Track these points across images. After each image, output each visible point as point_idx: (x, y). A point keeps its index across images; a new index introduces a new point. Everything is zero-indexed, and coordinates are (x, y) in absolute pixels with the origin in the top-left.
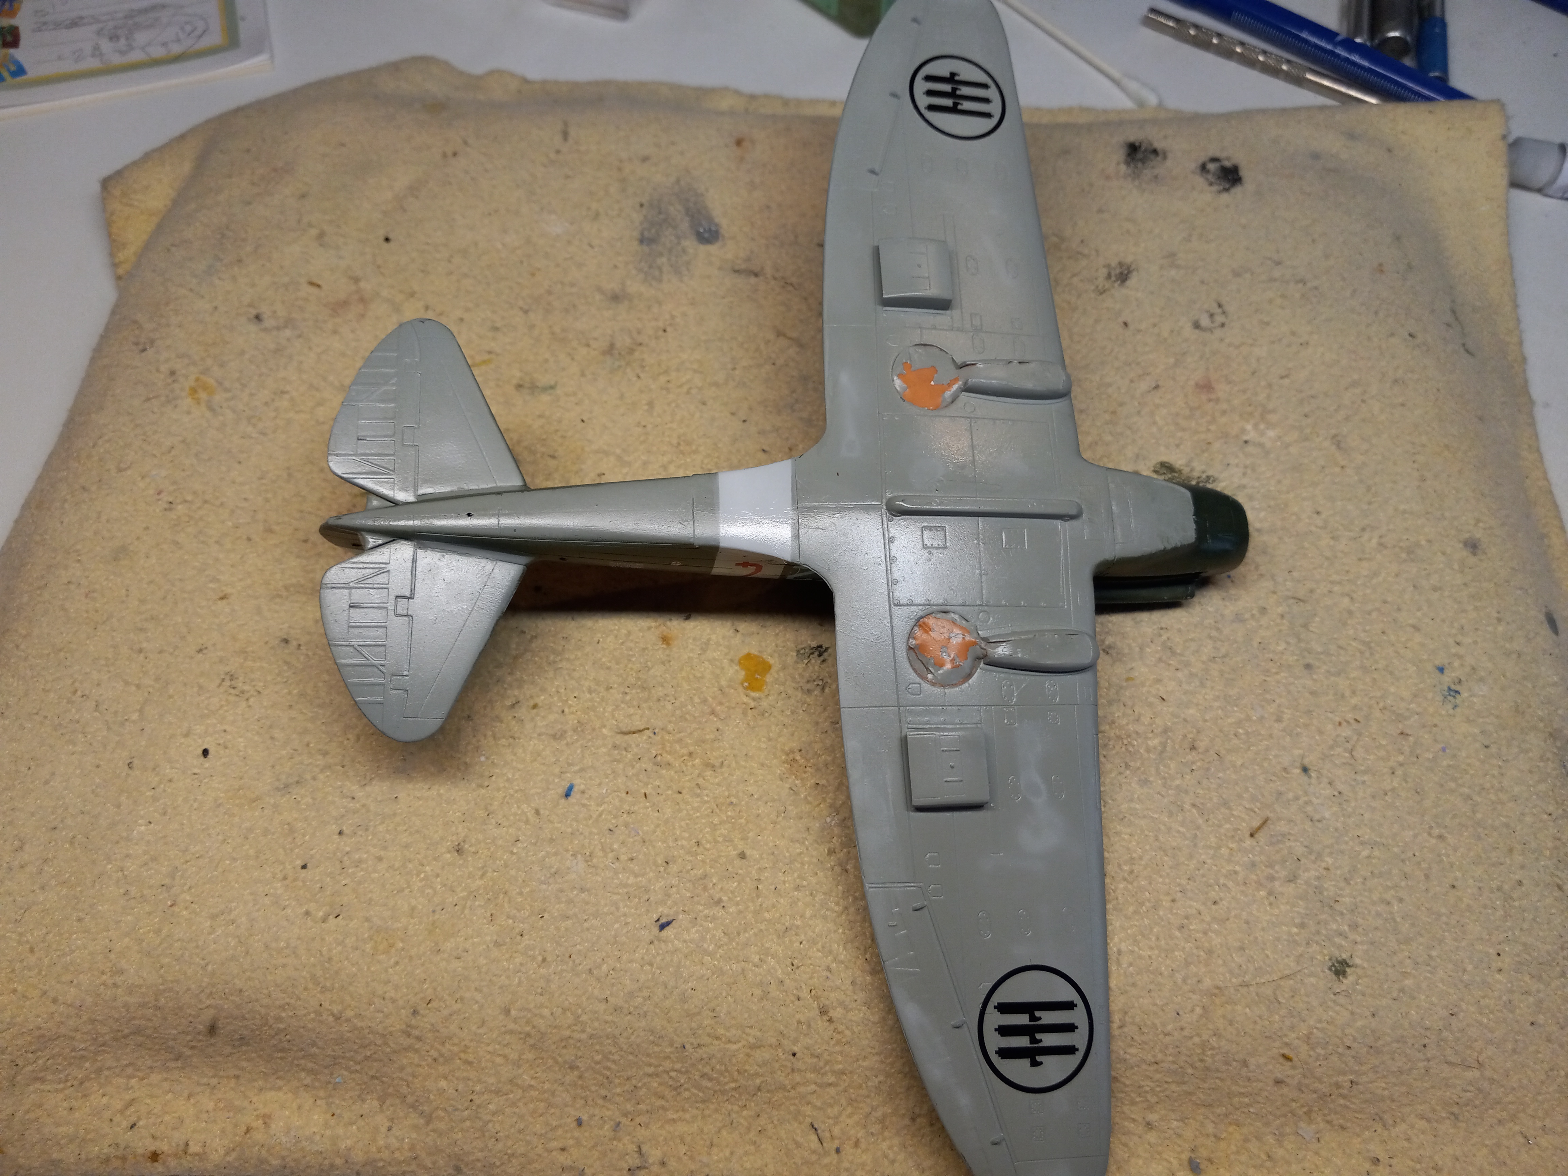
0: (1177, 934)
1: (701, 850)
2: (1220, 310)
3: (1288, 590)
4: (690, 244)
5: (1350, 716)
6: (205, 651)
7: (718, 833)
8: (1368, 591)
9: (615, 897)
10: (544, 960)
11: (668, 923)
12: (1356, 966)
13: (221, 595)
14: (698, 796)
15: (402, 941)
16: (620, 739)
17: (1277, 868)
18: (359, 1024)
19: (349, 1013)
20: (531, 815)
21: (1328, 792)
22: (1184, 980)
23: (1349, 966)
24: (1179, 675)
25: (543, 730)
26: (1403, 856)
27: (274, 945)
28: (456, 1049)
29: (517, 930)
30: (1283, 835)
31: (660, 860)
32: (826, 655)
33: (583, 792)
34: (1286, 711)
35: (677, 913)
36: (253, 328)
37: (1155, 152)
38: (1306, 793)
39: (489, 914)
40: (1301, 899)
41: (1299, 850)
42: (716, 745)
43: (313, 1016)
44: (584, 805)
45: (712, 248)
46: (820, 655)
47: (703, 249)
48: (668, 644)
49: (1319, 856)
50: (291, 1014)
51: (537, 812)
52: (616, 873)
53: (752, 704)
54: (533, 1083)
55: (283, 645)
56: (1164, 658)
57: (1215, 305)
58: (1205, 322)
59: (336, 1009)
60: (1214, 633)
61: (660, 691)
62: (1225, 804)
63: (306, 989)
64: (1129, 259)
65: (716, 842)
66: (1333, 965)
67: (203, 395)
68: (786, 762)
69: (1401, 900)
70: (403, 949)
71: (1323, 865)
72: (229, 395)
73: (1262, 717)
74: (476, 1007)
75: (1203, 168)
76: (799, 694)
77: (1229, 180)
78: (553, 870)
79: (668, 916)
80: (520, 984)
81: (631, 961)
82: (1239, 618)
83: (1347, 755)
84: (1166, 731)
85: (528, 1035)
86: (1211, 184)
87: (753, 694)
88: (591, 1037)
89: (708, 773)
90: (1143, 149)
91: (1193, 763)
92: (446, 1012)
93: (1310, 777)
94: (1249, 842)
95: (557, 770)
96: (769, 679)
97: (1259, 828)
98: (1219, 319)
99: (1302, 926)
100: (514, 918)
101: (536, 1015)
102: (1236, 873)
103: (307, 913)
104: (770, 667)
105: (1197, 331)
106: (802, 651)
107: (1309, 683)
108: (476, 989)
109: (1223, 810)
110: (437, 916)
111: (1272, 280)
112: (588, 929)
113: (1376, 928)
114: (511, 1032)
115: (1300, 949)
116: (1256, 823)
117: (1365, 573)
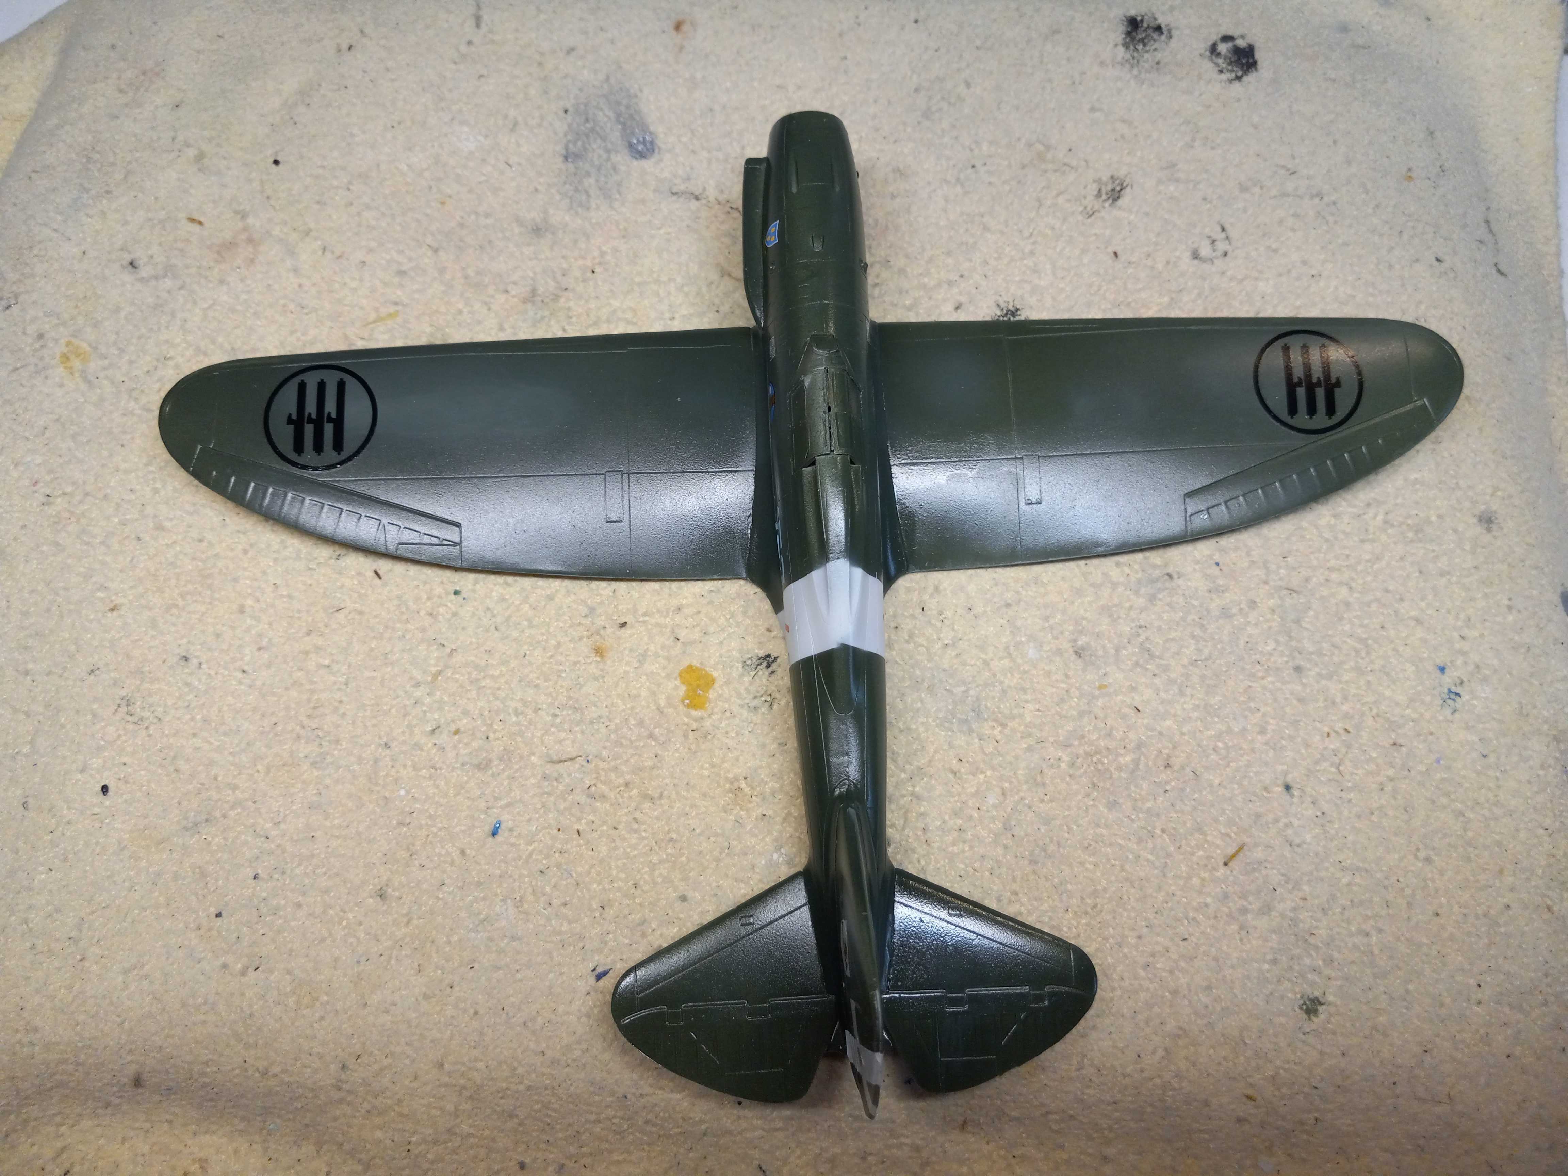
0: (1142, 973)
1: (639, 891)
2: (1223, 235)
3: (1281, 579)
4: (622, 159)
5: (1339, 726)
6: (97, 672)
7: (657, 873)
8: (1369, 578)
9: (549, 946)
10: (476, 1013)
11: (605, 973)
12: (1330, 1004)
13: (111, 606)
14: (636, 831)
15: (327, 994)
16: (550, 769)
17: (1250, 899)
18: (287, 1079)
19: (276, 1069)
20: (456, 854)
21: (1310, 812)
22: (1147, 1022)
23: (1321, 1004)
24: (1157, 681)
25: (467, 759)
26: (1386, 883)
27: (191, 1001)
28: (389, 1101)
29: (447, 982)
30: (1260, 863)
31: (595, 905)
32: (774, 666)
33: (511, 830)
34: (1271, 721)
35: (614, 962)
36: (127, 277)
37: (1158, 29)
38: (1287, 814)
39: (416, 964)
40: (1274, 931)
41: (1275, 877)
42: (655, 772)
43: (237, 1071)
44: (513, 845)
45: (647, 164)
46: (768, 666)
47: (637, 164)
48: (602, 656)
49: (1297, 885)
50: (215, 1069)
51: (463, 853)
52: (549, 919)
53: (694, 725)
54: (472, 1131)
55: (183, 663)
56: (1141, 661)
57: (1219, 229)
58: (1205, 251)
59: (262, 1065)
60: (1198, 632)
61: (593, 712)
62: (1199, 829)
63: (228, 1045)
64: (1122, 173)
65: (655, 883)
66: (1305, 1004)
67: (76, 364)
68: (730, 791)
69: (1380, 931)
70: (328, 1003)
71: (1300, 894)
72: (106, 362)
73: (1244, 729)
74: (407, 1062)
75: (1213, 49)
76: (745, 713)
77: (1243, 65)
78: (482, 917)
79: (605, 965)
80: (451, 1038)
81: (567, 1013)
82: (1225, 613)
83: (1333, 770)
84: (1139, 746)
85: (464, 1087)
86: (1221, 72)
87: (695, 713)
88: (529, 1088)
89: (647, 805)
90: (1145, 25)
91: (1167, 783)
92: (376, 1067)
93: (1292, 796)
94: (1222, 871)
95: (483, 805)
96: (712, 694)
97: (1234, 856)
98: (1221, 246)
99: (1274, 961)
100: (443, 969)
101: (470, 1069)
102: (1206, 905)
103: (225, 966)
104: (713, 681)
105: (1196, 262)
106: (749, 662)
107: (1299, 688)
108: (407, 1044)
109: (1197, 835)
110: (362, 968)
111: (1284, 195)
112: (521, 981)
113: (1353, 962)
114: (446, 1085)
115: (1270, 987)
116: (1231, 850)
117: (1367, 557)
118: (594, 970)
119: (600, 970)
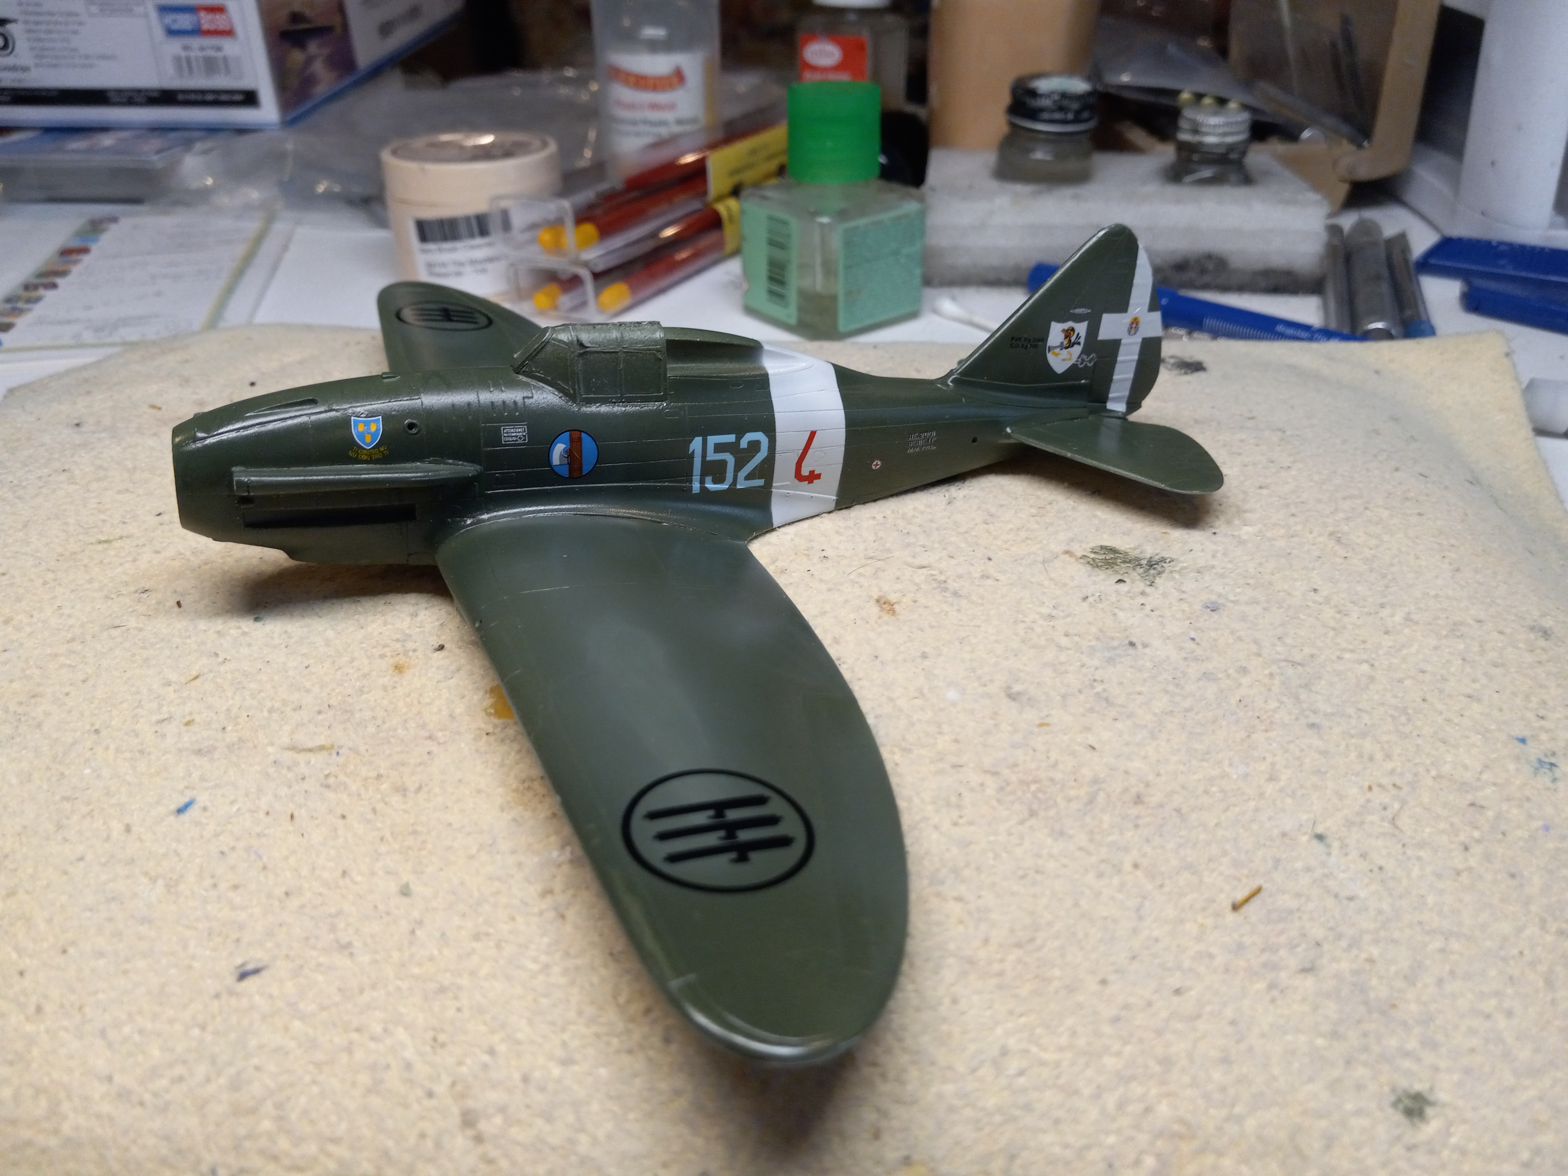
1: (345, 882)
3: (1278, 653)
5: (1385, 781)
7: (381, 864)
9: (188, 933)
11: (256, 971)
12: (1444, 1105)
14: (369, 822)
16: (286, 757)
17: (1282, 953)
20: (117, 831)
21: (1361, 865)
23: (1429, 1104)
24: (1119, 725)
25: (187, 746)
30: (1291, 912)
31: (279, 891)
33: (205, 809)
34: (1283, 770)
35: (275, 958)
36: (67, 431)
38: (1323, 865)
40: (1329, 998)
41: (1318, 932)
42: (420, 768)
44: (198, 823)
48: (401, 672)
49: (1354, 943)
51: (128, 829)
52: (205, 903)
53: (491, 730)
56: (1097, 708)
61: (367, 715)
62: (1190, 867)
65: (373, 874)
66: (1400, 1100)
68: (517, 790)
71: (1364, 956)
73: (1247, 775)
77: (1192, 369)
78: (112, 895)
79: (259, 961)
81: (173, 1021)
82: (1208, 677)
83: (1386, 824)
84: (1095, 781)
89: (396, 798)
91: (1138, 818)
93: (1329, 846)
94: (1231, 918)
97: (1247, 900)
102: (1211, 956)
107: (1317, 743)
109: (1186, 875)
112: (125, 973)
115: (1335, 1072)
116: (1240, 896)
117: (1389, 644)
118: (241, 965)
119: (250, 967)
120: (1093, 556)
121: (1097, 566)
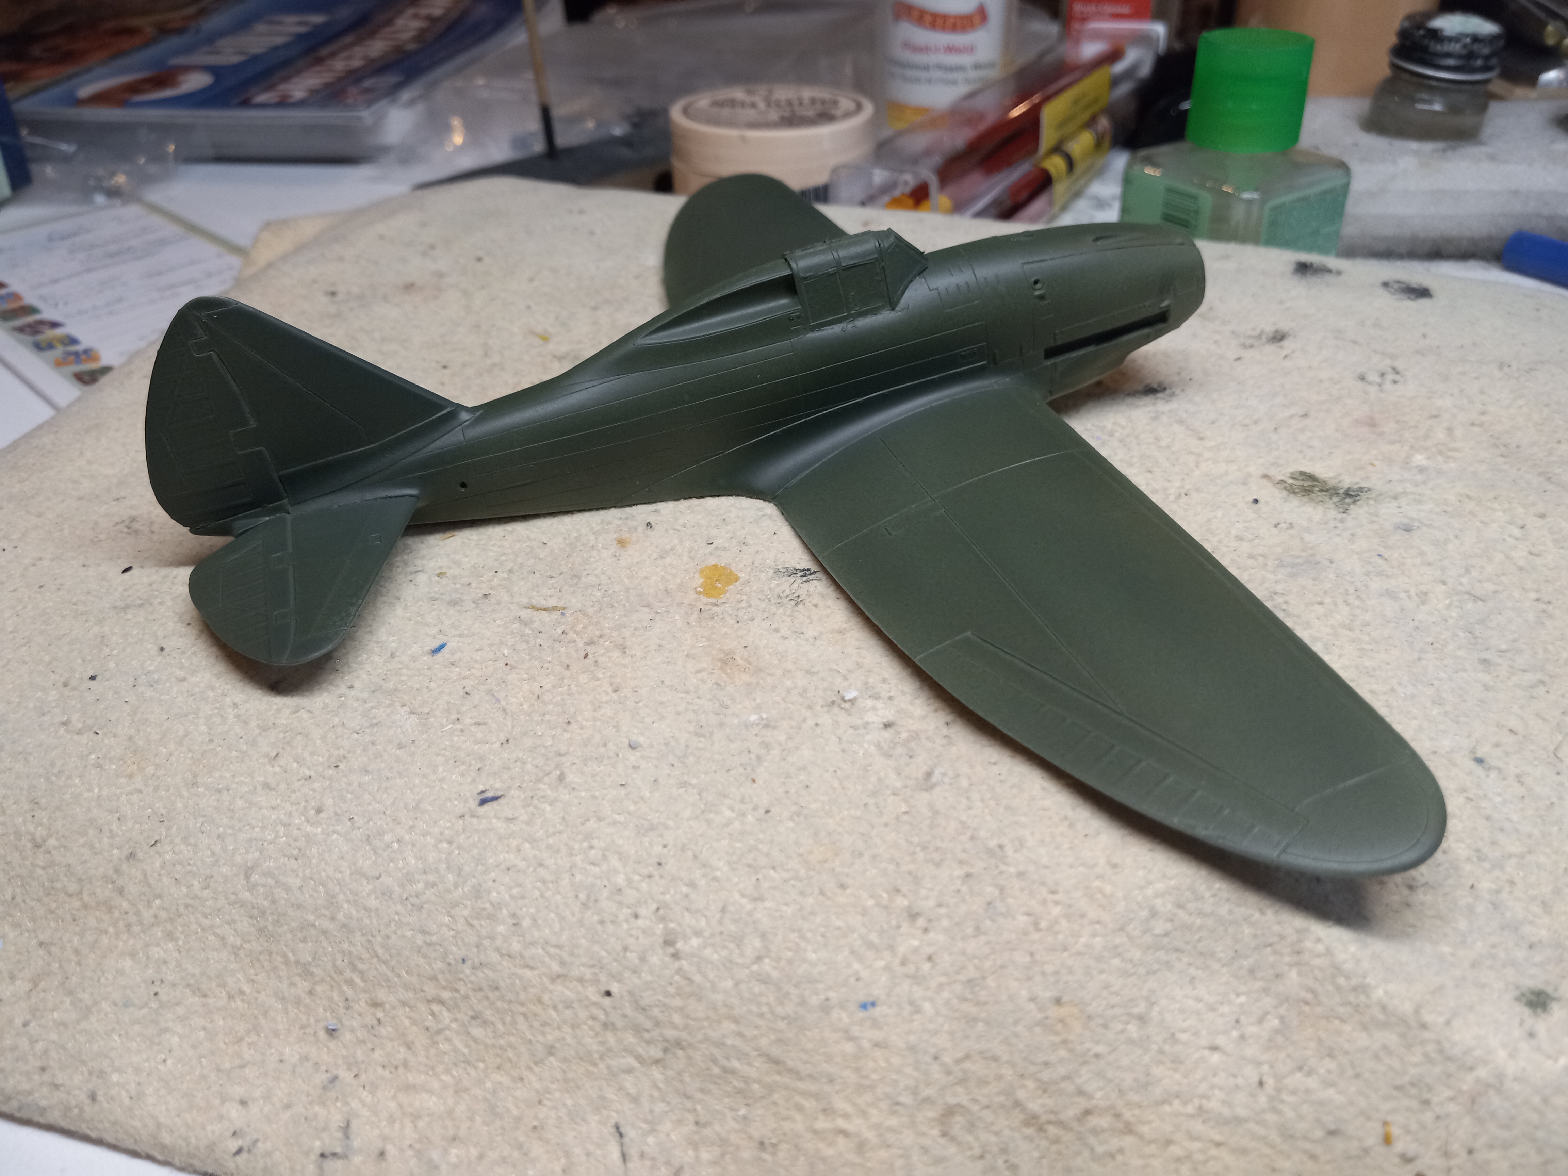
2: (1394, 372)
11: (495, 798)
16: (525, 614)
18: (59, 859)
19: (53, 842)
23: (1553, 1000)
33: (455, 652)
35: (511, 789)
37: (1329, 270)
44: (448, 664)
46: (804, 578)
48: (623, 546)
53: (702, 607)
57: (1389, 369)
58: (1373, 378)
59: (40, 834)
61: (592, 580)
64: (1285, 329)
66: (1525, 994)
75: (1384, 285)
76: (764, 605)
77: (1417, 295)
79: (496, 790)
81: (426, 834)
86: (1394, 294)
87: (707, 599)
90: (1315, 267)
93: (1488, 770)
95: (434, 631)
96: (731, 588)
98: (1390, 377)
100: (302, 762)
104: (737, 579)
105: (1361, 383)
106: (782, 570)
118: (483, 792)
119: (490, 794)
120: (1290, 481)
121: (1294, 493)
